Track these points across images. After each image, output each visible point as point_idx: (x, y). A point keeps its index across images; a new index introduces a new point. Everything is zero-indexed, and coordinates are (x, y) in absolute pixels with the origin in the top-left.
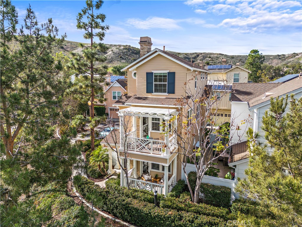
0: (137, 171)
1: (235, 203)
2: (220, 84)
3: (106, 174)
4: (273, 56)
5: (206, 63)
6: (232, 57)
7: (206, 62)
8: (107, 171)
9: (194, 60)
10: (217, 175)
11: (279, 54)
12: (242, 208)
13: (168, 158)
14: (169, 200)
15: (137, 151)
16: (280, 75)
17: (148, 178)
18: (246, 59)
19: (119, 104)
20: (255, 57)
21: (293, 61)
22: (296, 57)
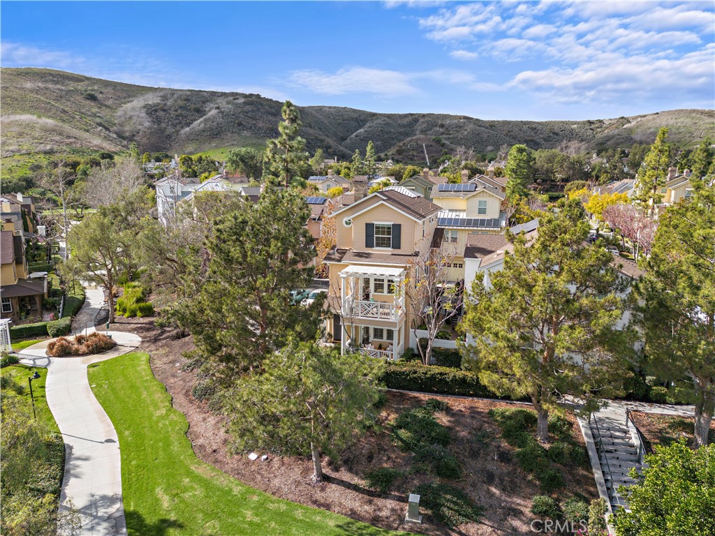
2: (457, 216)
4: (579, 123)
5: (434, 140)
6: (492, 125)
7: (433, 137)
9: (407, 130)
11: (592, 119)
13: (398, 323)
15: (362, 316)
21: (619, 137)
22: (625, 127)
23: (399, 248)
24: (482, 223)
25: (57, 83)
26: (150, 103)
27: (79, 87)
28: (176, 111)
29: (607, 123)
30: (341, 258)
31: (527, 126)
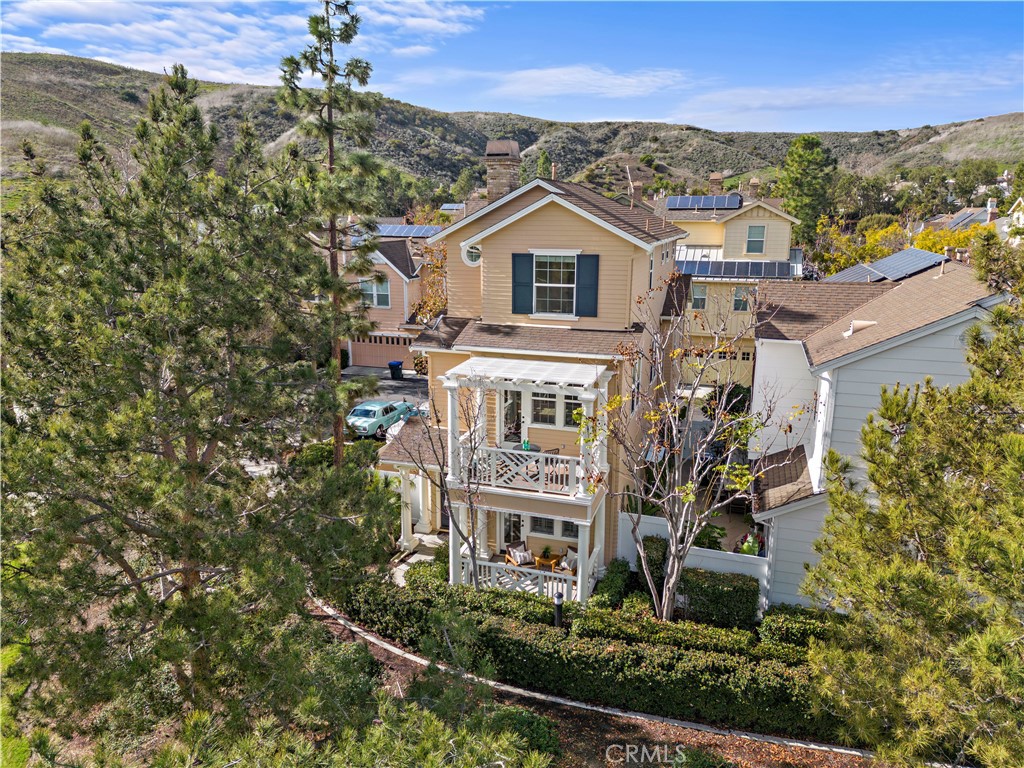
0: (488, 538)
1: (769, 615)
2: (704, 256)
3: (395, 551)
4: (861, 135)
5: (642, 160)
6: (730, 139)
7: (641, 156)
8: (397, 539)
9: (601, 146)
10: (719, 543)
11: (880, 130)
12: (788, 628)
13: (589, 504)
14: (596, 617)
15: (498, 486)
16: (882, 204)
17: (525, 558)
18: (773, 147)
19: (429, 344)
20: (810, 162)
21: (922, 155)
22: (931, 140)
23: (594, 314)
24: (756, 269)
25: (79, 76)
26: (217, 105)
27: (113, 83)
28: (256, 117)
29: (903, 134)
30: (454, 336)
31: (783, 140)
